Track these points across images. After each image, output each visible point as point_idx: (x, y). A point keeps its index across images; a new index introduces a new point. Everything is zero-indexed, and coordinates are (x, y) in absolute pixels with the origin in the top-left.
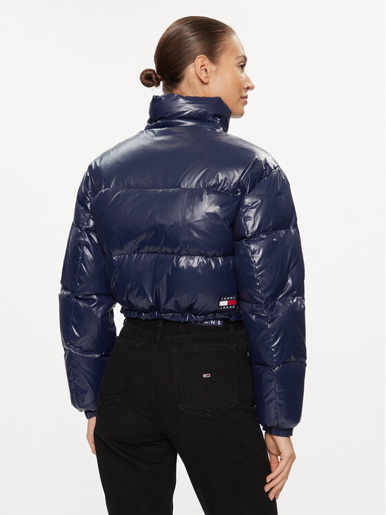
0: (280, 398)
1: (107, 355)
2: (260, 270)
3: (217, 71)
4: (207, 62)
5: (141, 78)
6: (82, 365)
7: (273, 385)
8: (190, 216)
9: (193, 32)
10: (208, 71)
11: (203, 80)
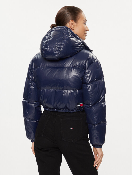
0: (98, 135)
1: (38, 121)
2: (91, 94)
3: (77, 25)
4: (73, 22)
5: (51, 27)
6: (30, 125)
7: (95, 131)
8: (68, 76)
9: (69, 12)
10: (74, 25)
11: (72, 28)
